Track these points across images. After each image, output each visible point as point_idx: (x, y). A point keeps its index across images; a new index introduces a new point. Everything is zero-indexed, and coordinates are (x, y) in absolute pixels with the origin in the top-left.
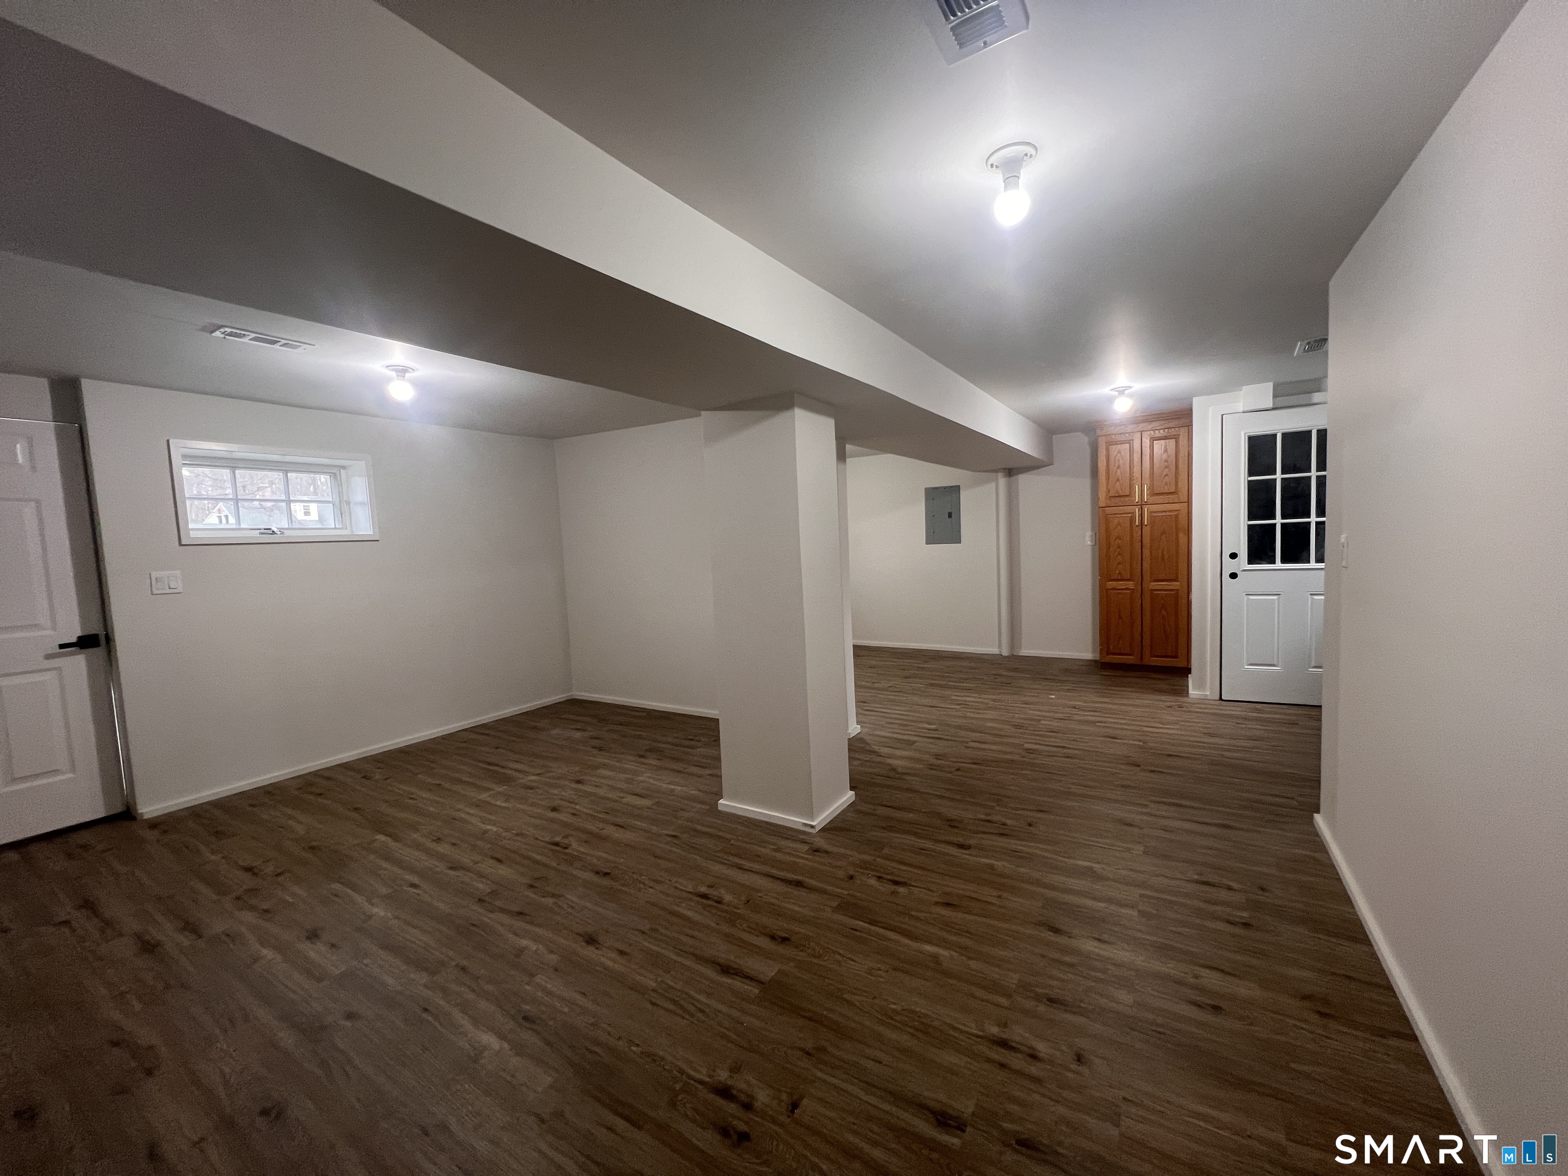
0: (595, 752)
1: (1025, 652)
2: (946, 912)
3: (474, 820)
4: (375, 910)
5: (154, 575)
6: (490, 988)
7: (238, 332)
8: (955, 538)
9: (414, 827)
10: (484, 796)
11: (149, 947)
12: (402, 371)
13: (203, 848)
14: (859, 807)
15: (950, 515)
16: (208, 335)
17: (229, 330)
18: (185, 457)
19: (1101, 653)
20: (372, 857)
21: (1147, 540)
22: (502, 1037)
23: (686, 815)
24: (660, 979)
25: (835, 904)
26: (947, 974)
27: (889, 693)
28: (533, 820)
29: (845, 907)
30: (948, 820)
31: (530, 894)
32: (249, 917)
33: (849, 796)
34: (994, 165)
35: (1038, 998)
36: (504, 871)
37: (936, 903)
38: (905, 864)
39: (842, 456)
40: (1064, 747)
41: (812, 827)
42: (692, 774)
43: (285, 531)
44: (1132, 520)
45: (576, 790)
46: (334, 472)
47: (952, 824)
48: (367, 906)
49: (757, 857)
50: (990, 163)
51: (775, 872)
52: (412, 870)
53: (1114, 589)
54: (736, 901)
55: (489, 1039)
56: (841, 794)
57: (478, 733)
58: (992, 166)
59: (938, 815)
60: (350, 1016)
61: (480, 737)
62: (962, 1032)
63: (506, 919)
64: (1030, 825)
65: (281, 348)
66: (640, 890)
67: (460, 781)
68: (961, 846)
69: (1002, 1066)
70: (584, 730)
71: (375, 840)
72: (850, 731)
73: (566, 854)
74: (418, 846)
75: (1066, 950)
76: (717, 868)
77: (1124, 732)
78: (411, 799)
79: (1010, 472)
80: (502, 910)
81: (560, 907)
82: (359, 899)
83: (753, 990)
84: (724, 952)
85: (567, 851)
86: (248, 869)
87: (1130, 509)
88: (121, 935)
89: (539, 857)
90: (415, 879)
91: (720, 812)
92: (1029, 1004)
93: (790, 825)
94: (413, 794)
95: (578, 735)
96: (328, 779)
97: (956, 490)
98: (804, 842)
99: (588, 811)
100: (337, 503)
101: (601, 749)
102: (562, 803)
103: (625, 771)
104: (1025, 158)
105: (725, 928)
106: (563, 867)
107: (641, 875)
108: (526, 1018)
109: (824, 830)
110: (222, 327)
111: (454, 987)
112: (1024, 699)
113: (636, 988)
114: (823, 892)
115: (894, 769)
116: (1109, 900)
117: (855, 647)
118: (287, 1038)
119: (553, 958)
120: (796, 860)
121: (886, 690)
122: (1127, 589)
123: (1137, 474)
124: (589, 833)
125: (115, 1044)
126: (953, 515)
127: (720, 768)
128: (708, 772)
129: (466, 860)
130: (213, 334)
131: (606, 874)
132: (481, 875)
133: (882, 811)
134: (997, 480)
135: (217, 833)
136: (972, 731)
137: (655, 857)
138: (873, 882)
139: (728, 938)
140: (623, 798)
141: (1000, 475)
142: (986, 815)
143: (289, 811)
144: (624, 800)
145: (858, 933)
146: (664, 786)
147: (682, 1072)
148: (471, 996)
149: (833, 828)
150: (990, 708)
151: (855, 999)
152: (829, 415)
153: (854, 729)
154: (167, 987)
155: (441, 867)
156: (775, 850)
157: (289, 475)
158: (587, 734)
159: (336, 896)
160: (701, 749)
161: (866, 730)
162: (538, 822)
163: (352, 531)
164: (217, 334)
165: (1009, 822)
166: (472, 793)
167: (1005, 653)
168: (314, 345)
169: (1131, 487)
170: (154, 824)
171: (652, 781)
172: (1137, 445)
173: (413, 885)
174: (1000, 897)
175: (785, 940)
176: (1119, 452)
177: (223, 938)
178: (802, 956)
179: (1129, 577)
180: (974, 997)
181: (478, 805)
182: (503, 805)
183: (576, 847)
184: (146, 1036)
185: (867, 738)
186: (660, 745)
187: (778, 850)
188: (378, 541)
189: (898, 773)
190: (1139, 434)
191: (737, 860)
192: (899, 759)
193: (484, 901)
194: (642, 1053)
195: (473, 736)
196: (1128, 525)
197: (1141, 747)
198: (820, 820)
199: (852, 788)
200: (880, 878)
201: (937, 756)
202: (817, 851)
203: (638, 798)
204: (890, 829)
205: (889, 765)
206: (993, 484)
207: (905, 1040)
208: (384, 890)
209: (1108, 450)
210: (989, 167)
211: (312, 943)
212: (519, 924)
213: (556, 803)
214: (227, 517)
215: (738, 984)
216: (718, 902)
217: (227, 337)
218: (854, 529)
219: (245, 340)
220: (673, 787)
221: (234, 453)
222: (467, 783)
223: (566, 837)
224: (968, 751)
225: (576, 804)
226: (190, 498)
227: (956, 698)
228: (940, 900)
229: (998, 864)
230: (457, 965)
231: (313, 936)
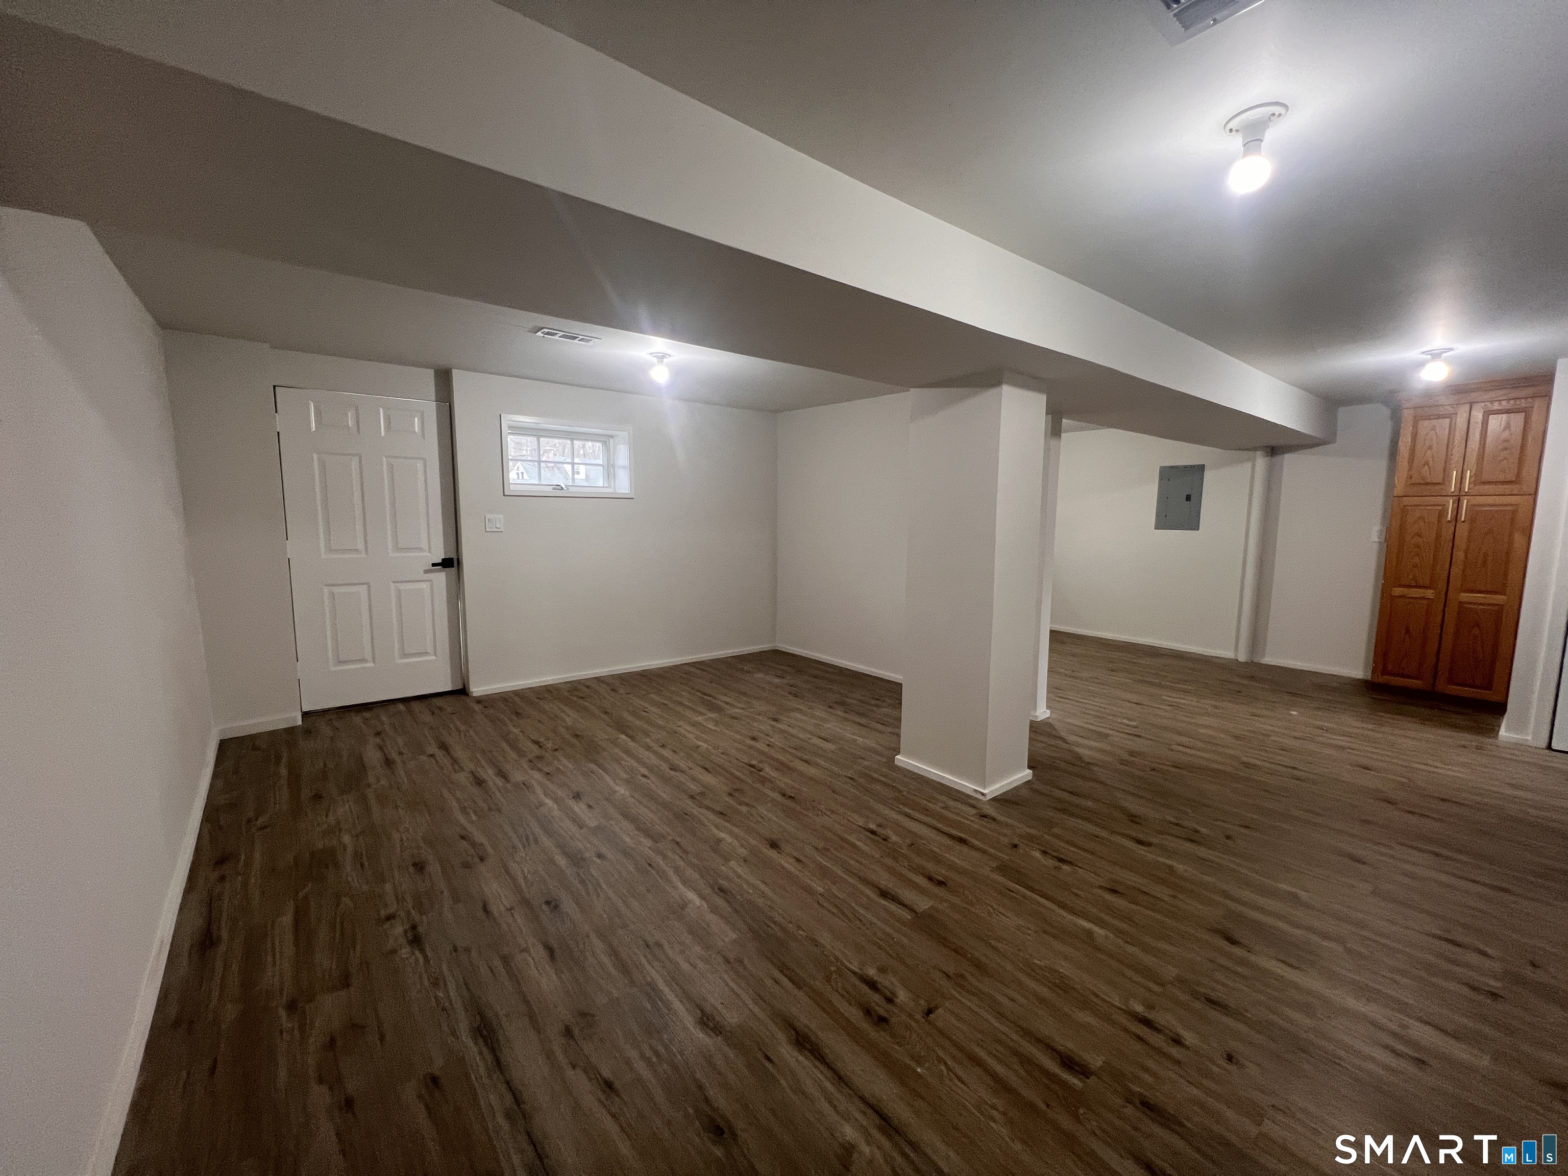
0: (791, 697)
1: (1268, 660)
2: (1109, 897)
3: (691, 736)
4: (618, 788)
5: (488, 516)
6: (695, 861)
7: (553, 331)
8: (1194, 524)
9: (647, 734)
10: (700, 719)
11: (479, 782)
12: (662, 357)
13: (508, 722)
14: (1035, 786)
15: (1188, 498)
16: (534, 334)
17: (546, 330)
18: (510, 427)
19: (1374, 672)
20: (617, 750)
21: (1461, 542)
22: (702, 897)
23: (866, 763)
24: (827, 887)
25: (994, 865)
26: (1098, 949)
27: (1088, 684)
28: (737, 744)
29: (1003, 869)
30: (1132, 816)
31: (727, 799)
32: (537, 775)
33: (1026, 774)
34: (1234, 130)
35: (1195, 995)
36: (708, 779)
37: (1101, 887)
38: (1075, 845)
39: (1055, 431)
40: (1294, 768)
41: (983, 794)
42: (875, 730)
43: (570, 488)
44: (1442, 514)
45: (772, 726)
46: (606, 440)
47: (1134, 819)
48: (612, 783)
49: (926, 811)
50: (1230, 126)
51: (940, 826)
52: (644, 765)
53: (1403, 597)
54: (901, 842)
55: (691, 895)
56: (1019, 769)
57: (698, 668)
58: (1231, 130)
59: (1123, 810)
60: (600, 856)
61: (697, 671)
62: (1105, 1001)
63: (711, 816)
64: (1228, 837)
65: (580, 342)
66: (818, 815)
67: (681, 704)
68: (1140, 842)
69: (1140, 1039)
70: (783, 678)
71: (618, 738)
72: (1037, 714)
73: (760, 775)
74: (648, 748)
75: (1243, 962)
76: (887, 811)
77: (1381, 764)
78: (645, 712)
79: (1273, 451)
80: (708, 808)
81: (751, 815)
82: (607, 778)
83: (907, 916)
84: (886, 880)
85: (761, 773)
86: (536, 743)
87: (1440, 500)
88: (463, 770)
89: (738, 774)
90: (646, 773)
91: (897, 766)
92: (1183, 997)
93: (963, 790)
94: (647, 708)
95: (777, 681)
96: (588, 687)
97: (1201, 468)
98: (974, 807)
99: (780, 745)
100: (606, 467)
101: (796, 696)
102: (761, 735)
103: (813, 716)
104: (1273, 118)
105: (889, 861)
106: (757, 785)
107: (820, 804)
108: (721, 889)
109: (994, 799)
110: (543, 328)
111: (670, 854)
112: (1254, 711)
113: (809, 890)
114: (984, 852)
115: (1080, 758)
116: (1309, 929)
117: (1052, 632)
118: (562, 861)
119: (743, 852)
120: (962, 820)
121: (1087, 680)
122: (1424, 598)
123: (1457, 455)
124: (782, 764)
125: (463, 838)
126: (1192, 498)
127: (899, 727)
128: (890, 730)
129: (682, 765)
130: (537, 334)
131: (791, 797)
132: (693, 779)
133: (1058, 793)
134: (1254, 461)
135: (518, 714)
136: (1180, 733)
137: (834, 792)
138: (1037, 854)
139: (891, 870)
140: (810, 739)
141: (1259, 454)
142: (1176, 818)
143: (562, 706)
144: (811, 741)
145: (1013, 895)
146: (848, 735)
147: (837, 959)
148: (682, 863)
149: (1004, 800)
150: (1209, 715)
151: (999, 946)
152: (1039, 390)
153: (1042, 712)
154: (490, 809)
155: (664, 767)
156: (943, 808)
157: (575, 442)
158: (785, 681)
159: (591, 772)
160: (886, 710)
161: (1055, 716)
162: (740, 746)
163: (615, 490)
164: (539, 334)
165: (1203, 830)
166: (689, 714)
167: (1242, 658)
168: (601, 339)
169: (1446, 472)
170: (479, 701)
171: (838, 729)
172: (1461, 421)
173: (644, 776)
174: (1174, 897)
175: (940, 883)
176: (1434, 428)
177: (522, 786)
178: (956, 900)
179: (1428, 583)
180: (1124, 975)
181: (694, 724)
182: (714, 728)
183: (768, 771)
184: (479, 837)
185: (1057, 725)
186: (849, 700)
187: (946, 808)
188: (633, 498)
189: (1084, 762)
190: (1468, 406)
191: (907, 810)
192: (1088, 749)
193: (695, 798)
194: (807, 937)
195: (693, 670)
196: (1434, 519)
197: (1403, 784)
198: (993, 790)
199: (1030, 767)
200: (1044, 853)
201: (1132, 753)
202: (984, 816)
203: (824, 742)
204: (1064, 811)
205: (1076, 753)
206: (1250, 464)
207: (1044, 992)
208: (625, 776)
209: (1415, 426)
210: (1228, 132)
211: (577, 802)
212: (718, 820)
213: (756, 734)
214: (522, 473)
215: (893, 907)
216: (884, 839)
217: (545, 336)
218: (1064, 509)
219: (556, 337)
220: (856, 737)
221: (540, 425)
222: (687, 707)
223: (761, 762)
224: (1170, 753)
225: (771, 737)
226: (512, 460)
227: (1168, 698)
228: (1104, 885)
229: (1180, 867)
230: (673, 840)
231: (577, 796)
